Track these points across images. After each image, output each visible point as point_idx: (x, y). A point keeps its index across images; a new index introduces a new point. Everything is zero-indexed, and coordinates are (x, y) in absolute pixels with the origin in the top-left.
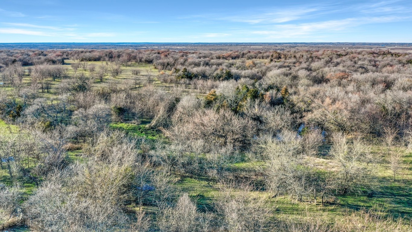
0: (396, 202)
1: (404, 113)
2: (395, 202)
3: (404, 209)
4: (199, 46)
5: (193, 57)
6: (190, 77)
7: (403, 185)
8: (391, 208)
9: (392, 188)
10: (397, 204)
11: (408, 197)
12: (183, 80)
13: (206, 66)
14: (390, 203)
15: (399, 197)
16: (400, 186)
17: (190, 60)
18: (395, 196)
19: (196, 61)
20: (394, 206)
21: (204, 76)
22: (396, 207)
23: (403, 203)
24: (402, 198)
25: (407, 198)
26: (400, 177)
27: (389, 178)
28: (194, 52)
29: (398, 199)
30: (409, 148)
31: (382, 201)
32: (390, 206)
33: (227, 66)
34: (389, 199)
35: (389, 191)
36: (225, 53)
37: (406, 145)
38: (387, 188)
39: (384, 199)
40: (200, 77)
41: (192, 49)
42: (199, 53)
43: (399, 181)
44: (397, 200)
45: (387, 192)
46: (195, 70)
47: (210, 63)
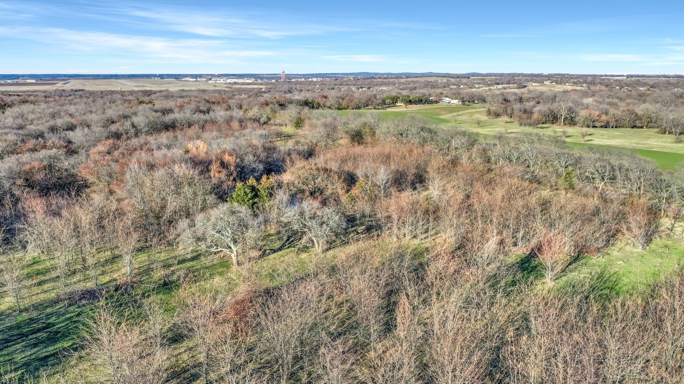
0: (31, 345)
1: (8, 196)
2: (29, 345)
3: (46, 352)
7: (34, 314)
8: (26, 359)
9: (18, 326)
10: (34, 347)
11: (49, 330)
14: (22, 351)
15: (34, 336)
16: (31, 316)
18: (27, 336)
20: (29, 353)
22: (34, 354)
23: (42, 342)
24: (39, 334)
25: (47, 332)
26: (26, 303)
27: (10, 311)
29: (33, 338)
30: (29, 251)
31: (8, 355)
32: (24, 356)
34: (18, 346)
35: (16, 332)
37: (24, 247)
38: (10, 328)
39: (11, 349)
43: (26, 310)
44: (32, 341)
45: (14, 336)
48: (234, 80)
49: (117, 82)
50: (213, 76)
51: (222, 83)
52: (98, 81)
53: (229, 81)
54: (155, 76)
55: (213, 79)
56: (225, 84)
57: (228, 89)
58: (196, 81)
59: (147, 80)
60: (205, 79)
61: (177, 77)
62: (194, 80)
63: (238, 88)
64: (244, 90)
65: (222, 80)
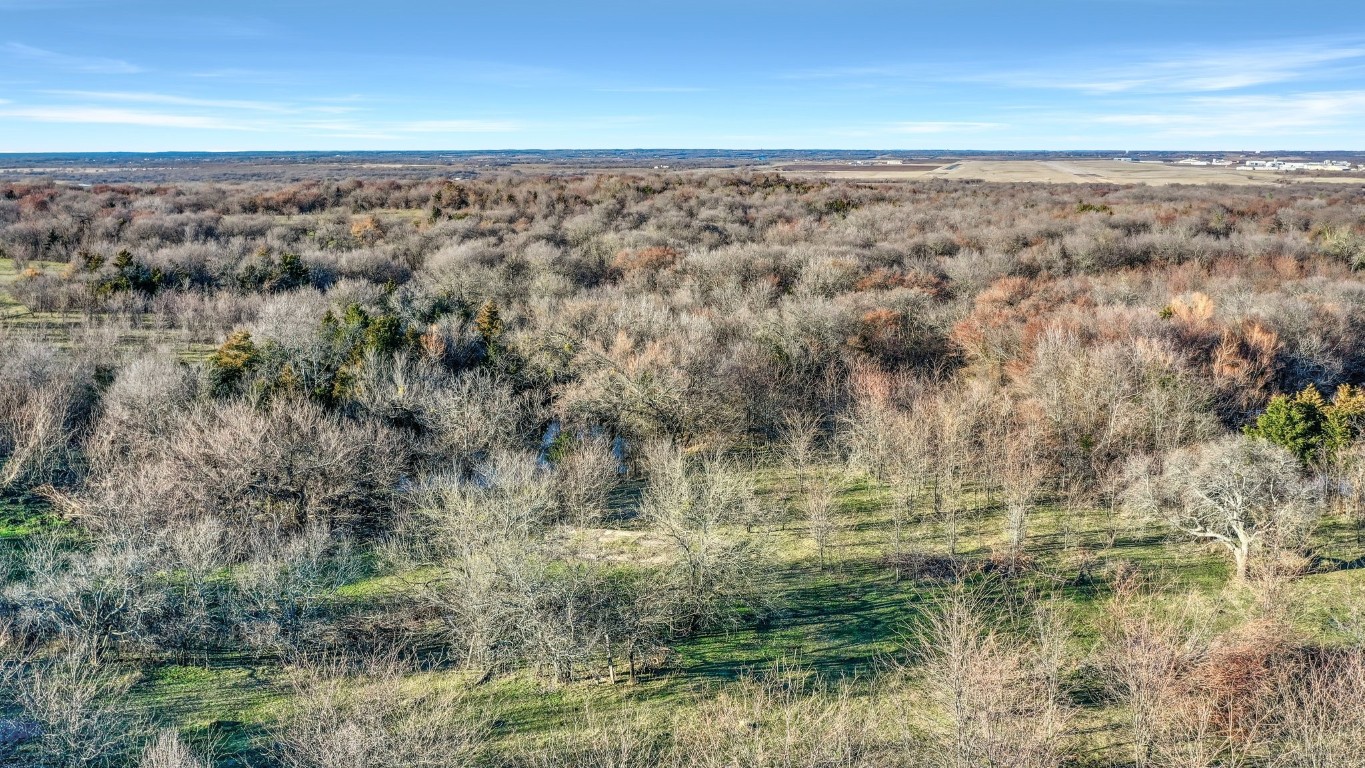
0: (833, 631)
1: (833, 365)
2: (829, 632)
3: (853, 651)
4: (173, 165)
5: (151, 210)
6: (148, 283)
7: (844, 580)
8: (821, 653)
9: (816, 593)
10: (836, 637)
11: (862, 613)
12: (120, 296)
13: (205, 242)
14: (816, 639)
15: (839, 617)
16: (838, 581)
17: (141, 221)
18: (828, 614)
19: (166, 225)
20: (827, 645)
21: (203, 279)
22: (833, 648)
23: (850, 632)
24: (846, 617)
25: (859, 616)
26: (836, 556)
27: (809, 564)
28: (152, 186)
29: (836, 622)
30: (851, 466)
31: (795, 637)
32: (817, 647)
33: (283, 237)
34: (812, 628)
35: (811, 602)
36: (273, 191)
37: (845, 458)
38: (805, 594)
39: (801, 630)
40: (187, 282)
41: (146, 178)
42: (173, 190)
43: (832, 568)
44: (835, 626)
45: (808, 608)
46: (165, 257)
47: (220, 229)
48: (1298, 166)
49: (1045, 166)
50: (1249, 155)
51: (1268, 172)
52: (1011, 165)
53: (1287, 166)
54: (1121, 154)
55: (1248, 163)
56: (1276, 173)
57: (1280, 185)
58: (1208, 166)
59: (1103, 162)
60: (1230, 163)
61: (1168, 157)
62: (1204, 163)
63: (1306, 183)
64: (1320, 189)
65: (1269, 163)
